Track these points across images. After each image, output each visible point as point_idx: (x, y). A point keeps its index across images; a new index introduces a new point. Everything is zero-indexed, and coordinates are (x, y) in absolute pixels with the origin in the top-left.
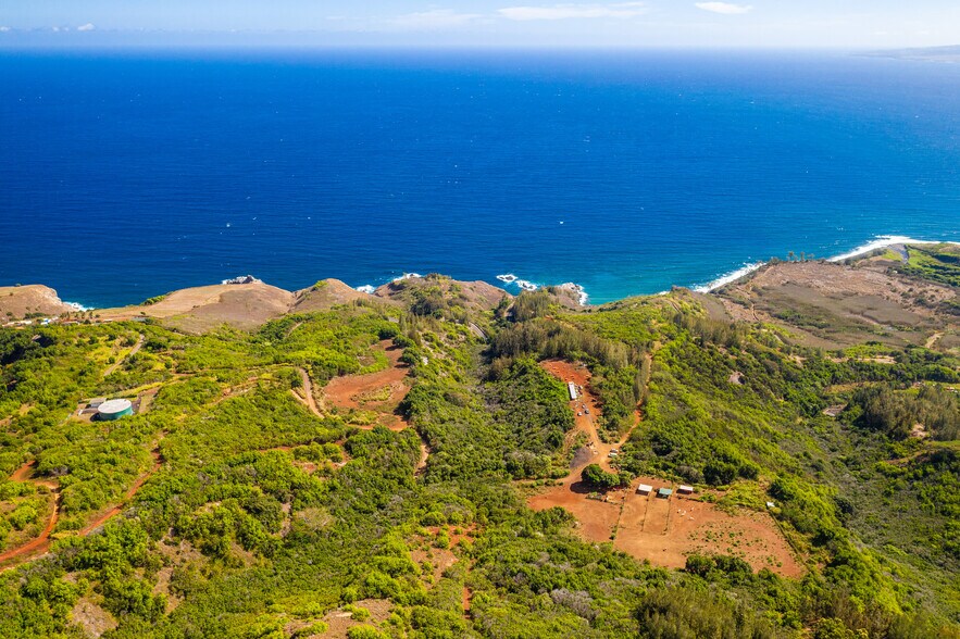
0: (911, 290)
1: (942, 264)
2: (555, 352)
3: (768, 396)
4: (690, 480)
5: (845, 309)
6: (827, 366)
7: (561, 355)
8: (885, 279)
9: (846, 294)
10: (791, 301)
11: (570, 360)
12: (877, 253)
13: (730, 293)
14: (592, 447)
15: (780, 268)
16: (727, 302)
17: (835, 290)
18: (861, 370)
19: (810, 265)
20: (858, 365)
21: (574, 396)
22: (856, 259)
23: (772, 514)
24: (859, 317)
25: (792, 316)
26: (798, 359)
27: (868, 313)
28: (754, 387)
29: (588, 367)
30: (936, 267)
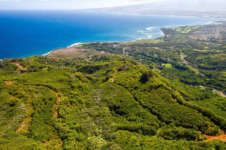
0: (79, 50)
3: (52, 64)
5: (68, 54)
7: (14, 62)
8: (75, 49)
9: (68, 52)
10: (59, 54)
12: (74, 46)
15: (57, 50)
19: (62, 49)
21: (18, 65)
22: (71, 47)
26: (58, 60)
27: (71, 54)
29: (19, 62)
30: (83, 47)
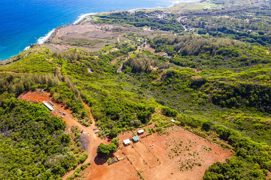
0: (102, 27)
1: (102, 19)
2: (23, 89)
3: (102, 73)
4: (136, 126)
5: (90, 37)
6: (106, 56)
7: (27, 89)
8: (93, 26)
9: (86, 33)
10: (73, 39)
11: (33, 90)
12: (84, 19)
13: (52, 41)
14: (84, 132)
15: (62, 29)
16: (53, 45)
17: (83, 32)
18: (114, 54)
20: (112, 53)
21: (51, 108)
22: (80, 22)
23: (178, 125)
24: (95, 39)
25: (77, 44)
26: (96, 57)
27: (97, 37)
28: (97, 72)
29: (45, 90)
30: (102, 20)
